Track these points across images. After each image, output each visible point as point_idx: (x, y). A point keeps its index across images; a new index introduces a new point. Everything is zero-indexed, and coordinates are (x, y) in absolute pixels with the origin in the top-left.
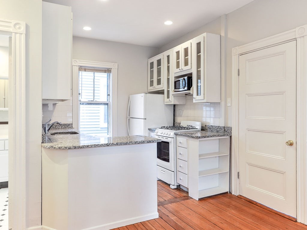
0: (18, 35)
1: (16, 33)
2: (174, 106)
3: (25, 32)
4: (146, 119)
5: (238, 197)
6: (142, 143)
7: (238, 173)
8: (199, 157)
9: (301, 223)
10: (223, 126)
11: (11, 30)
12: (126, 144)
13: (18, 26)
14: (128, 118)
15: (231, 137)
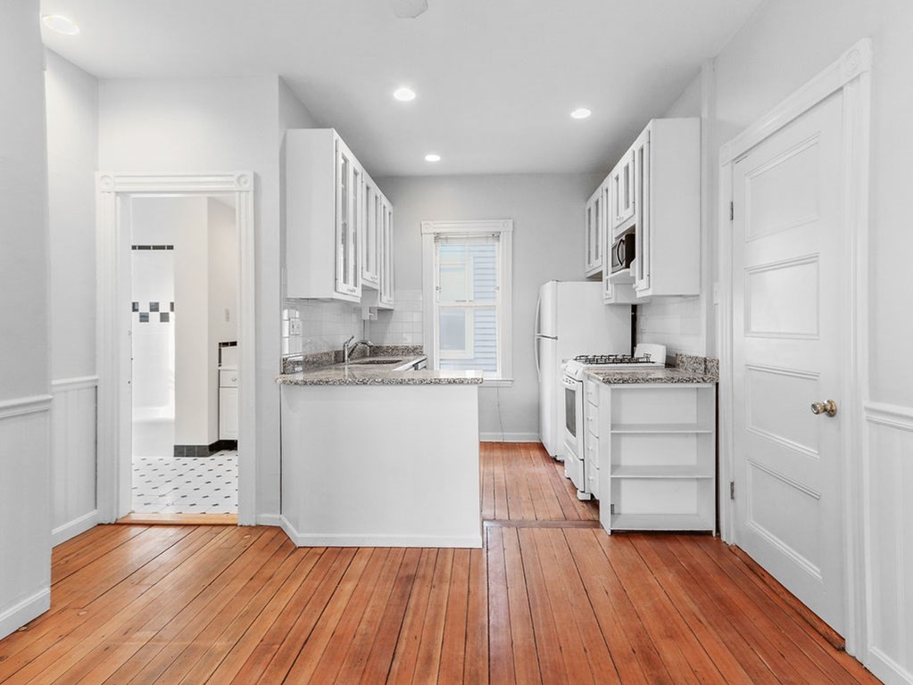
0: (243, 195)
1: (240, 192)
2: (634, 308)
3: (252, 188)
4: (556, 338)
5: (731, 550)
6: (435, 383)
7: (732, 484)
8: (612, 430)
9: (854, 657)
10: (704, 356)
11: (233, 187)
12: (401, 383)
13: (243, 180)
14: (536, 338)
15: (717, 384)
